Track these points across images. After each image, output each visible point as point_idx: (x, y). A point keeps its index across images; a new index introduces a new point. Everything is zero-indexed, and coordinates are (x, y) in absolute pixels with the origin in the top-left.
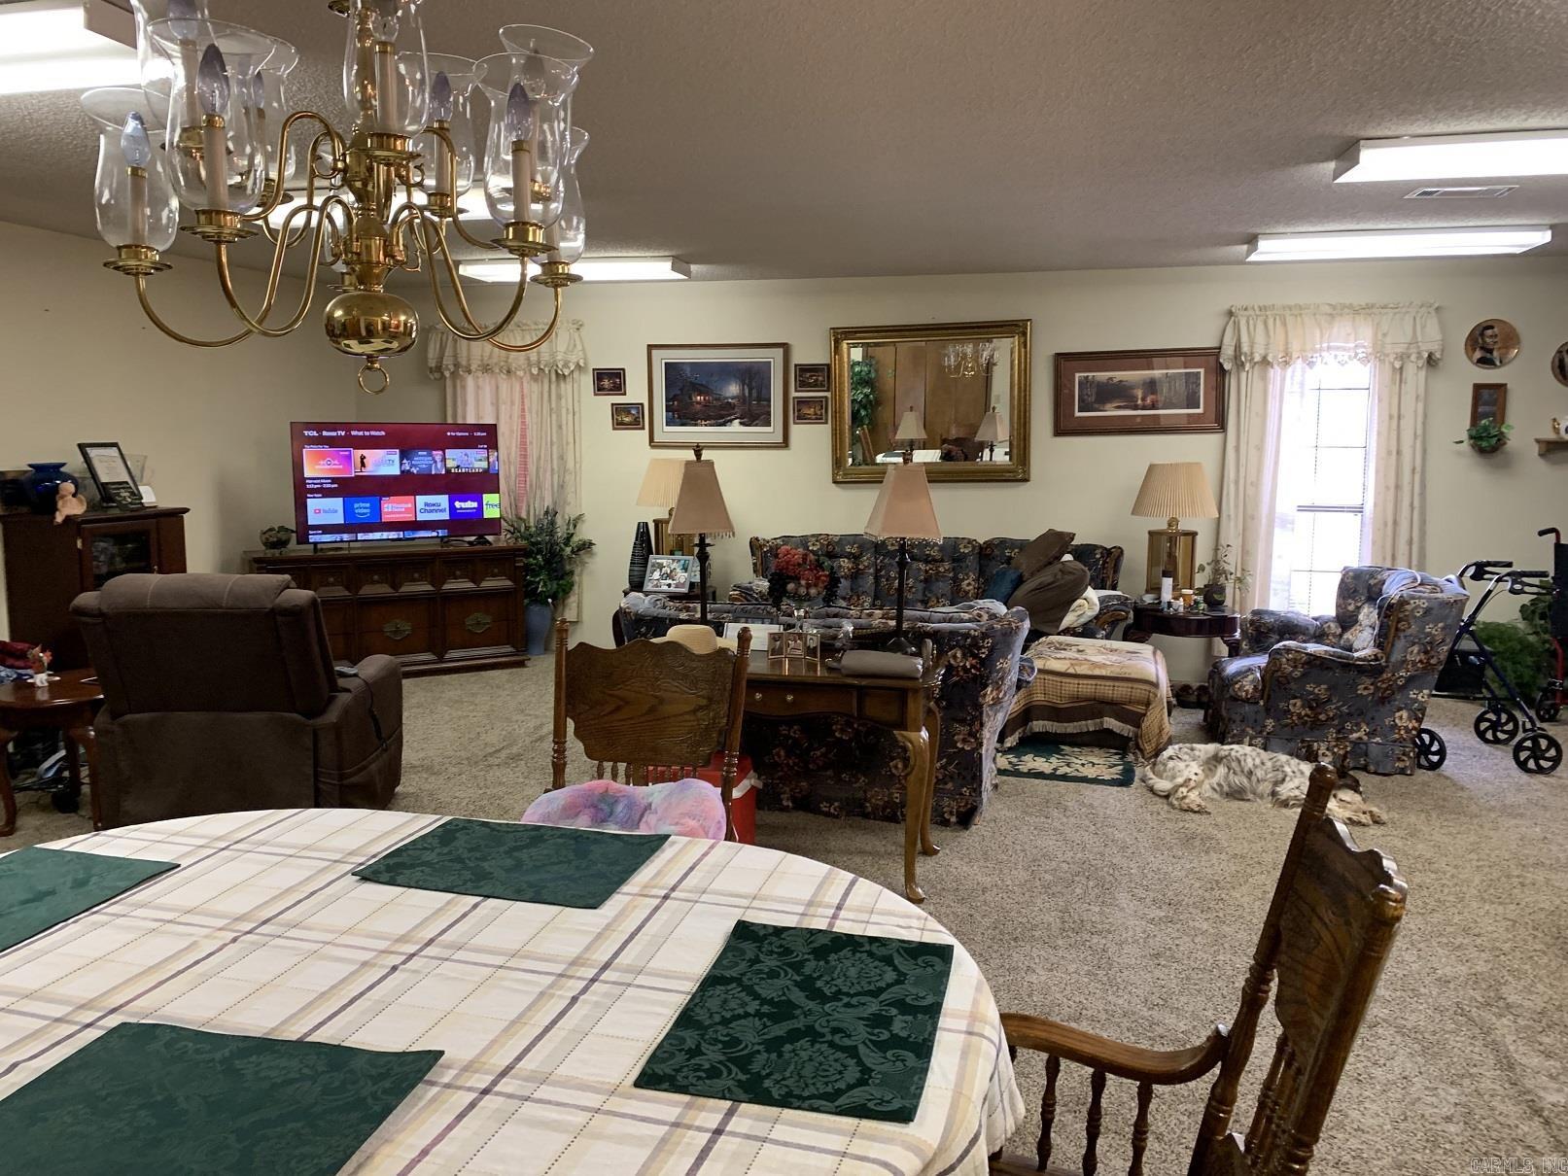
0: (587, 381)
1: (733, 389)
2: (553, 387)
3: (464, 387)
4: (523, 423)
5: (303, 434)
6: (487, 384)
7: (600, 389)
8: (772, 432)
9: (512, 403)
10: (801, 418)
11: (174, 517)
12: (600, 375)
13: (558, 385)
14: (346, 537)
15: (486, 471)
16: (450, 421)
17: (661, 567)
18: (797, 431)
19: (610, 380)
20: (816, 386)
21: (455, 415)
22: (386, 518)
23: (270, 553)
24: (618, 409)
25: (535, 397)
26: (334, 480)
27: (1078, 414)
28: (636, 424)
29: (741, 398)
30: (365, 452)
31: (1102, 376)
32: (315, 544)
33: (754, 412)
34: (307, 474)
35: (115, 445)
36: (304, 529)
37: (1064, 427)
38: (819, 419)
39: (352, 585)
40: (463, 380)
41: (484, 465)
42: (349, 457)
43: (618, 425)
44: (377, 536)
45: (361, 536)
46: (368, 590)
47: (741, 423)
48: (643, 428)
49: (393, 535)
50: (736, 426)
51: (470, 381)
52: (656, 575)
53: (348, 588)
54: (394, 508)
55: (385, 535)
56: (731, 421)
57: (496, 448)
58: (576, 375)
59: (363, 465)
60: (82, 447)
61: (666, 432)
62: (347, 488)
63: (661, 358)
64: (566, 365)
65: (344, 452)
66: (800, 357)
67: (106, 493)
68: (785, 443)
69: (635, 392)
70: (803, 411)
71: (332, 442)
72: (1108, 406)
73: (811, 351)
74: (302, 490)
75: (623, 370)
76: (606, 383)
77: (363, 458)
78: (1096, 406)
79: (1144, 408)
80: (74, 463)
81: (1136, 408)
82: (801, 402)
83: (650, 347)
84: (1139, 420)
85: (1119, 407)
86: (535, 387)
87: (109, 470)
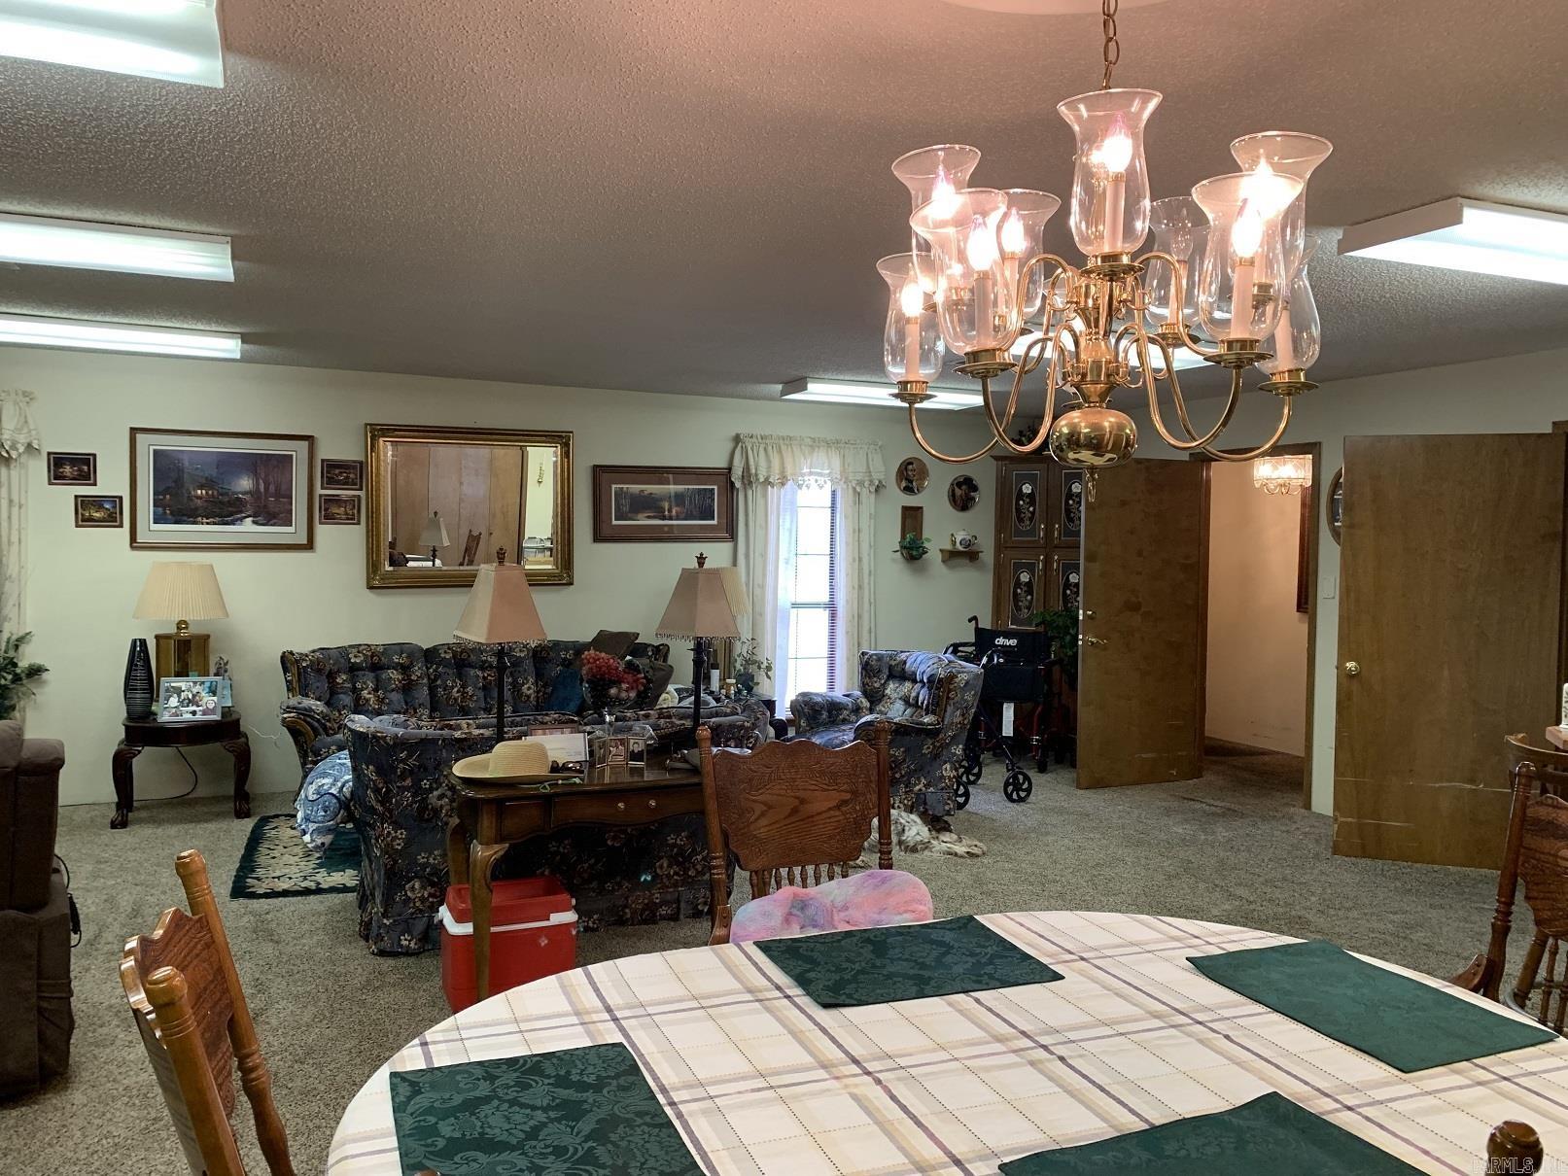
0: (40, 468)
1: (245, 484)
7: (58, 478)
8: (293, 532)
10: (329, 518)
12: (59, 460)
17: (179, 691)
18: (324, 532)
19: (70, 467)
20: (346, 483)
24: (83, 504)
27: (614, 522)
28: (112, 519)
29: (254, 493)
31: (635, 488)
33: (272, 511)
37: (599, 536)
38: (352, 519)
43: (85, 521)
47: (254, 522)
48: (121, 526)
50: (248, 525)
52: (174, 701)
56: (241, 519)
58: (23, 459)
61: (154, 531)
63: (147, 445)
64: (13, 446)
66: (327, 451)
68: (309, 546)
69: (111, 481)
70: (331, 511)
72: (640, 516)
73: (340, 447)
75: (94, 455)
76: (67, 470)
78: (629, 515)
79: (671, 519)
81: (664, 518)
82: (330, 501)
83: (134, 431)
84: (666, 529)
85: (649, 517)
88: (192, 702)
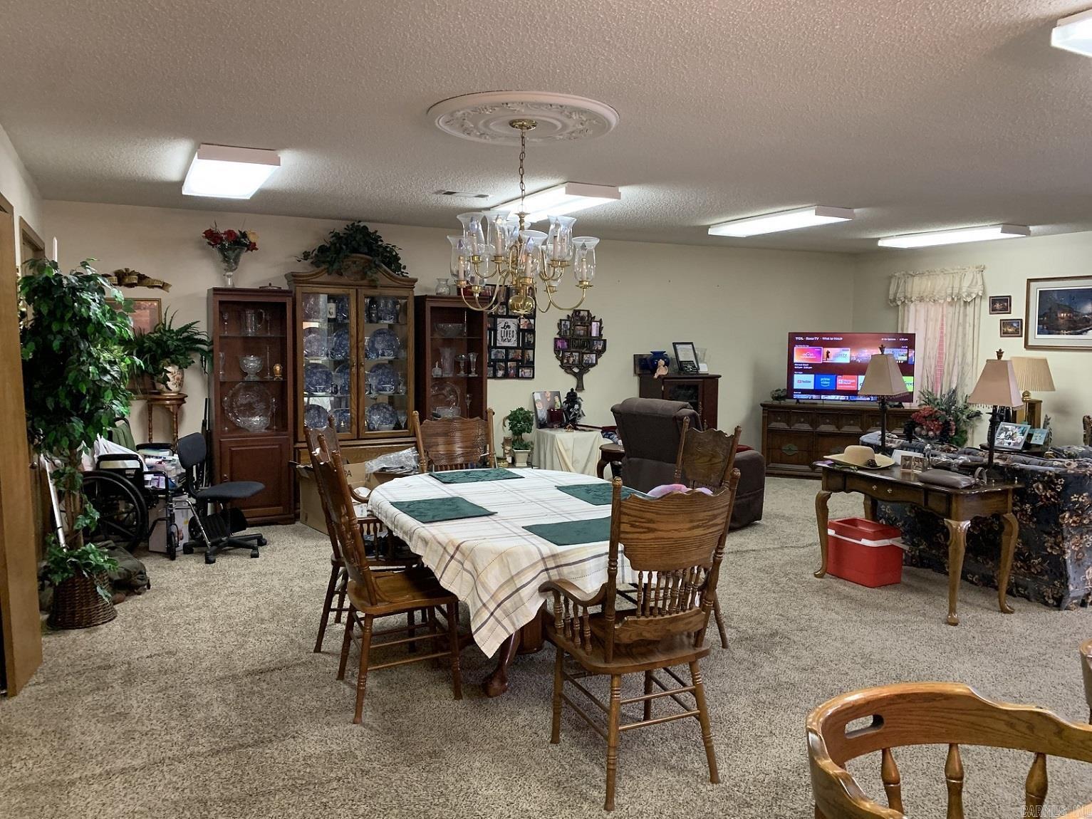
0: (986, 304)
1: (1089, 308)
2: (962, 309)
3: (908, 311)
4: (942, 333)
5: (793, 340)
6: (922, 308)
7: (993, 310)
9: (936, 320)
11: (714, 380)
12: (994, 301)
13: (966, 308)
14: (814, 397)
15: (905, 362)
16: (900, 332)
17: (1007, 430)
19: (1001, 304)
21: (902, 329)
22: (839, 388)
23: (776, 402)
24: (1004, 323)
25: (950, 316)
26: (810, 365)
28: (1017, 333)
30: (829, 349)
32: (798, 400)
34: (796, 360)
35: (691, 343)
36: (790, 390)
39: (814, 423)
40: (908, 307)
41: (905, 358)
42: (820, 353)
43: (1004, 334)
44: (833, 397)
45: (823, 397)
46: (824, 428)
48: (1021, 336)
49: (842, 398)
51: (912, 307)
52: (1003, 436)
53: (811, 426)
54: (843, 382)
55: (838, 397)
56: (1087, 331)
57: (913, 348)
58: (978, 301)
59: (828, 357)
60: (674, 344)
61: (1036, 338)
62: (817, 369)
63: (1036, 288)
64: (969, 295)
65: (817, 349)
67: (682, 365)
69: (1017, 312)
71: (810, 343)
74: (792, 369)
75: (1010, 297)
76: (998, 306)
77: (828, 353)
80: (670, 352)
83: (1030, 281)
86: (951, 310)
87: (685, 355)
88: (1011, 437)
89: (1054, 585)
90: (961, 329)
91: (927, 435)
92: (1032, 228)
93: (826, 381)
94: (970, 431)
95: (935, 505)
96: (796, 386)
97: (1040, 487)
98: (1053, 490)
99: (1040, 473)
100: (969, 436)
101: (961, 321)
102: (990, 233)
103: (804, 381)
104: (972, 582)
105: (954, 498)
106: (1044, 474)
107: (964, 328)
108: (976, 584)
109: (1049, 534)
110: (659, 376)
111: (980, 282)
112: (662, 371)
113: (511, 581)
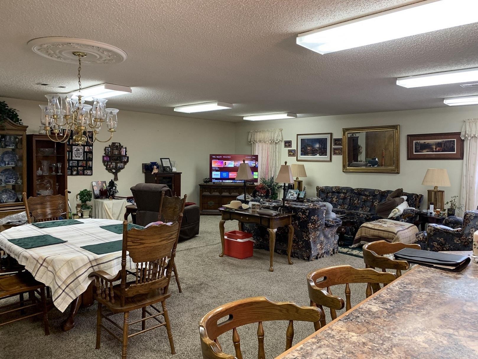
0: (283, 144)
1: (317, 146)
2: (275, 145)
3: (256, 146)
4: (268, 155)
5: (212, 157)
6: (260, 144)
7: (286, 146)
8: (327, 157)
9: (266, 150)
10: (335, 154)
11: (178, 175)
12: (286, 142)
13: (276, 145)
14: (220, 181)
15: (255, 167)
16: (252, 154)
17: (291, 192)
18: (334, 157)
19: (288, 144)
20: (340, 144)
21: (253, 153)
22: (230, 177)
23: (205, 184)
24: (290, 151)
25: (271, 148)
26: (218, 168)
27: (414, 153)
28: (294, 155)
29: (319, 148)
30: (226, 161)
31: (422, 142)
32: (214, 182)
33: (323, 152)
34: (213, 166)
35: (169, 159)
36: (211, 178)
37: (410, 157)
38: (339, 154)
39: (221, 192)
40: (256, 144)
41: (254, 165)
42: (222, 162)
43: (290, 155)
44: (227, 181)
45: (224, 181)
46: (224, 194)
47: (319, 155)
49: (231, 181)
50: (318, 156)
51: (257, 144)
52: (290, 195)
53: (219, 193)
54: (232, 175)
55: (229, 181)
56: (317, 154)
57: (258, 161)
58: (280, 142)
59: (225, 164)
60: (161, 159)
61: (301, 157)
62: (221, 170)
63: (300, 138)
64: (277, 140)
65: (221, 161)
66: (335, 137)
67: (164, 168)
68: (331, 160)
69: (294, 147)
70: (335, 152)
71: (219, 159)
72: (424, 151)
73: (338, 135)
74: (211, 170)
75: (291, 141)
77: (225, 163)
78: (420, 151)
79: (436, 151)
80: (159, 162)
81: (433, 151)
82: (335, 149)
83: (298, 135)
84: (434, 155)
85: (428, 151)
86: (271, 146)
87: (166, 163)
88: (293, 195)
89: (307, 252)
90: (274, 153)
91: (261, 195)
92: (298, 115)
93: (225, 175)
94: (279, 193)
95: (264, 223)
96: (213, 177)
97: (301, 214)
98: (305, 215)
99: (301, 209)
100: (278, 195)
101: (274, 150)
102: (283, 116)
103: (216, 175)
104: (279, 253)
105: (271, 220)
106: (302, 209)
107: (276, 153)
108: (280, 254)
109: (304, 232)
110: (154, 173)
111: (281, 135)
112: (155, 171)
113: (74, 274)
